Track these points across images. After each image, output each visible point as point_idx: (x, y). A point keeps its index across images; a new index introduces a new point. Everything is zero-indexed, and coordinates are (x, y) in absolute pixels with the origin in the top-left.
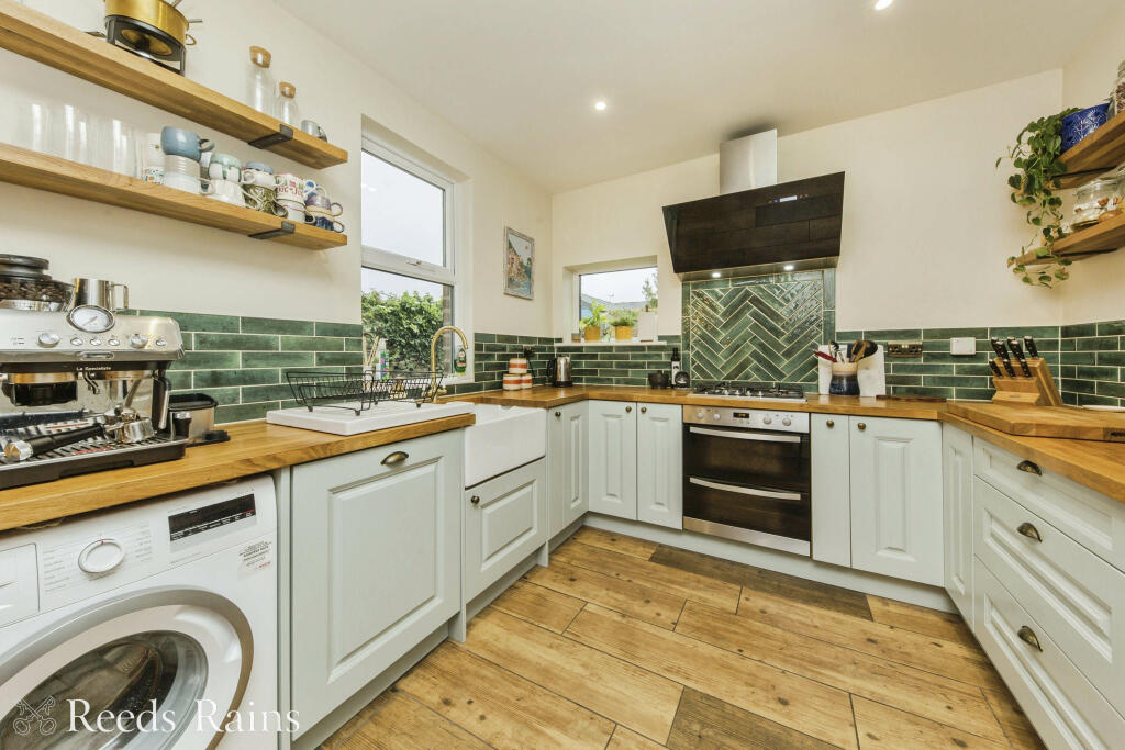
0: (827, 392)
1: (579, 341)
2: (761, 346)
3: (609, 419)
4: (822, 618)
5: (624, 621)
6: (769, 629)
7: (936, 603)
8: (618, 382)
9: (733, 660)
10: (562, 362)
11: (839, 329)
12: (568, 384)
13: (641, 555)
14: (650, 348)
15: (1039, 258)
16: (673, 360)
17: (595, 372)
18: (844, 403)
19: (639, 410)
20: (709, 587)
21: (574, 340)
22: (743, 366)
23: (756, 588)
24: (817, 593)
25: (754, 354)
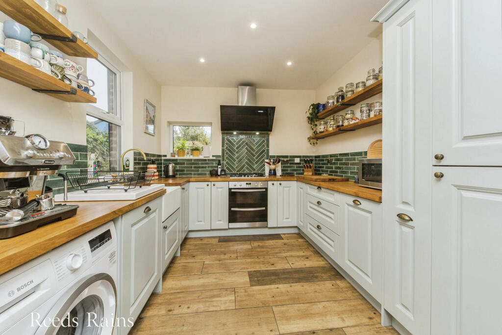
0: (268, 175)
1: (174, 156)
2: (249, 160)
3: (199, 190)
4: (273, 242)
5: (221, 262)
6: (262, 250)
7: (295, 231)
8: (194, 174)
9: (257, 260)
10: (171, 167)
11: (270, 154)
12: (174, 177)
13: (215, 241)
14: (208, 160)
15: (313, 138)
16: (218, 165)
17: (183, 171)
18: (272, 178)
19: (212, 185)
20: (241, 244)
21: (172, 156)
22: (242, 167)
23: (254, 241)
24: (270, 237)
25: (247, 163)
